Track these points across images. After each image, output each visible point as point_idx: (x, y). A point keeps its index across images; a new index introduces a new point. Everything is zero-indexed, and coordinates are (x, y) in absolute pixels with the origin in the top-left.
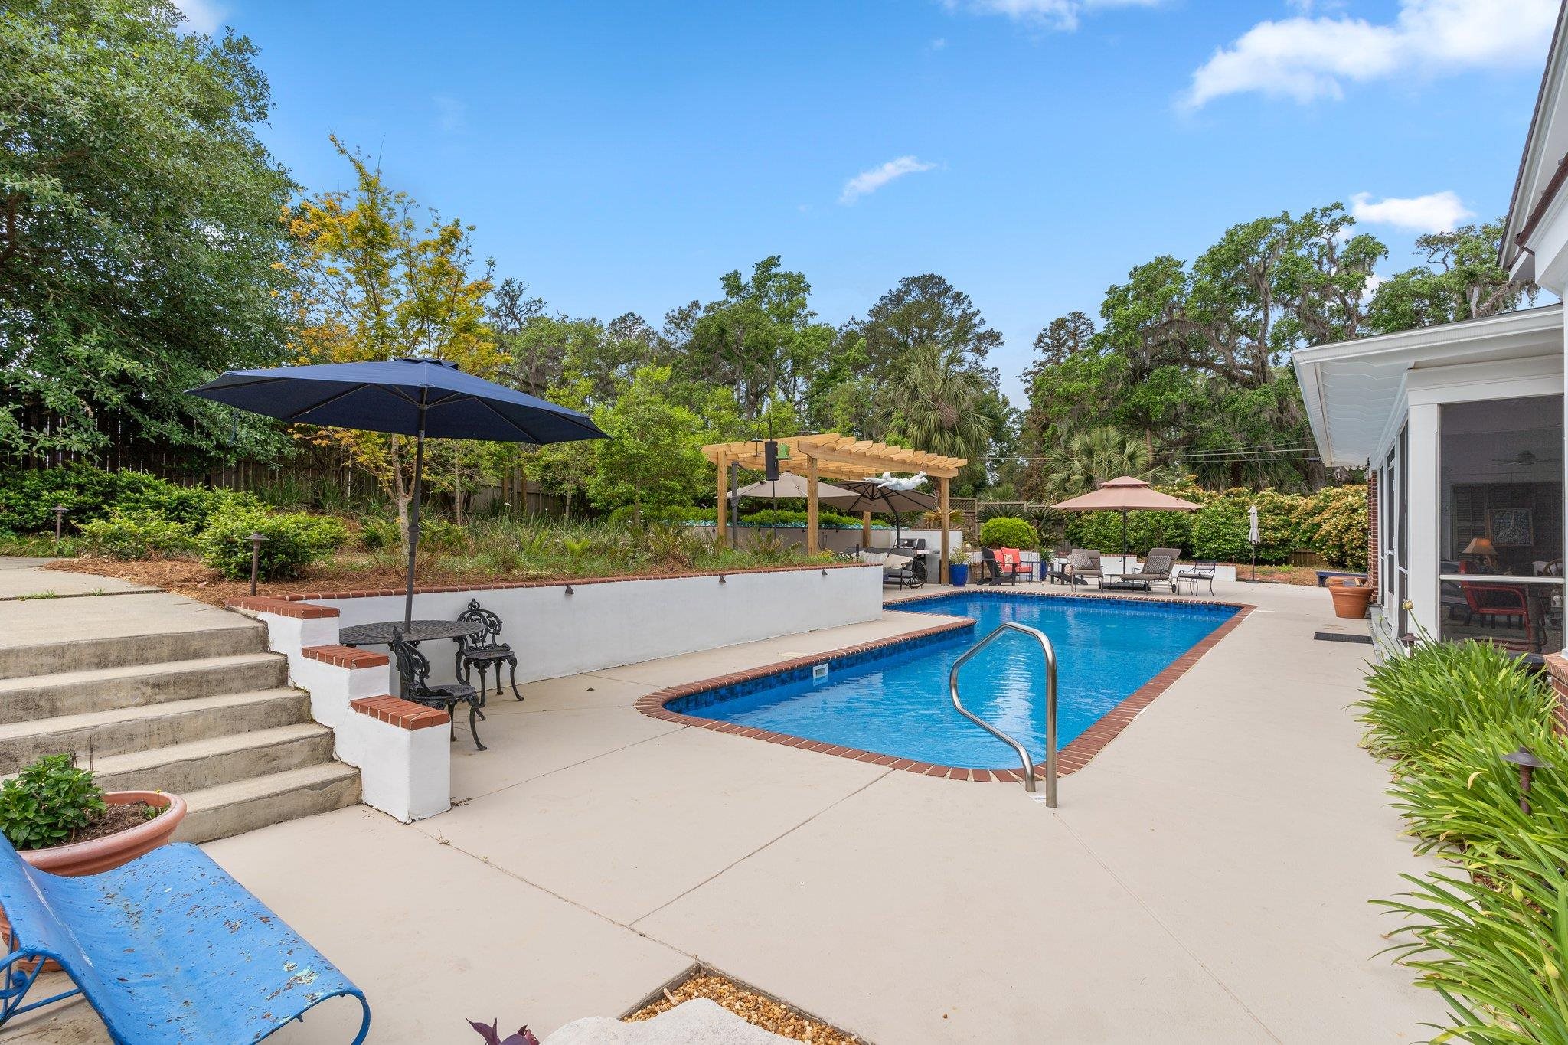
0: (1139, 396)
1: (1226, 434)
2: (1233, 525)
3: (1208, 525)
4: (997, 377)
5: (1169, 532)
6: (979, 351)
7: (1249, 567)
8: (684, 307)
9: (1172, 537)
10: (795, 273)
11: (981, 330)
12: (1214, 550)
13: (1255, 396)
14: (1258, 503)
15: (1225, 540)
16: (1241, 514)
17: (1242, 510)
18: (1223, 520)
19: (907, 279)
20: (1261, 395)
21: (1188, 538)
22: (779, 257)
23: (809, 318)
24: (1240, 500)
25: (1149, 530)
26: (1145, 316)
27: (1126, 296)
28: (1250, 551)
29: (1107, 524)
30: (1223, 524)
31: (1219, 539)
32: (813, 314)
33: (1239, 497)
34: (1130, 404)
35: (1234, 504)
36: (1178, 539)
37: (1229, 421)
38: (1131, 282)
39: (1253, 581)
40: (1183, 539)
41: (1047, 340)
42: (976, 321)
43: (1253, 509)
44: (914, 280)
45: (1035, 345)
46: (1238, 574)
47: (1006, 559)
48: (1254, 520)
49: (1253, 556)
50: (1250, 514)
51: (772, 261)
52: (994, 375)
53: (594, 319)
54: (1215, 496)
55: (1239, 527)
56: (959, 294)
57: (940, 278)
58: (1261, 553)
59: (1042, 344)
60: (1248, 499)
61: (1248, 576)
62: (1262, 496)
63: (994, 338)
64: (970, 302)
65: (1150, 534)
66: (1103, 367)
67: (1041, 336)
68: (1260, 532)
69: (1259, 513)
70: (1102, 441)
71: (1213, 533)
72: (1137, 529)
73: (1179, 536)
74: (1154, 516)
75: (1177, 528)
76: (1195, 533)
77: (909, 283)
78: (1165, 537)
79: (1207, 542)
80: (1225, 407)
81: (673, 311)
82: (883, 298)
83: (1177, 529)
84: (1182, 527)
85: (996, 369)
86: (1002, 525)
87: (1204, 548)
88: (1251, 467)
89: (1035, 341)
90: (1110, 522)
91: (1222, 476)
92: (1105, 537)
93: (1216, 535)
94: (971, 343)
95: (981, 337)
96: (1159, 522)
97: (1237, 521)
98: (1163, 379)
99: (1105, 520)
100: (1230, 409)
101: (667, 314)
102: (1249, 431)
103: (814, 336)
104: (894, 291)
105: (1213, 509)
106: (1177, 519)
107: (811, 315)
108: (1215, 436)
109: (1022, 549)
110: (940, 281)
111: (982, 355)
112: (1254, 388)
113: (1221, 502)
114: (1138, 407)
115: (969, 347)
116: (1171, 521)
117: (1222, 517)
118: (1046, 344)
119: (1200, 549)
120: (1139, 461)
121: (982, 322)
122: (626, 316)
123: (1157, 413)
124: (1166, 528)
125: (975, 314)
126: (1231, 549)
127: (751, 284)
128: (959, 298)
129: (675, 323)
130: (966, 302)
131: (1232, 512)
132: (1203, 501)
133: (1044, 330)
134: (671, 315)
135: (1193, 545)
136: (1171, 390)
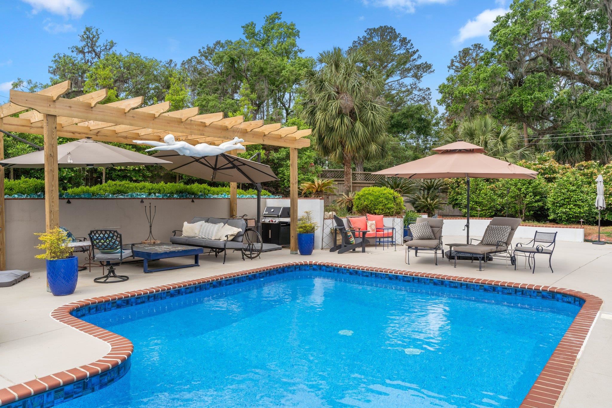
0: (516, 96)
1: (580, 123)
2: (582, 192)
3: (561, 192)
4: (429, 94)
5: (528, 199)
6: (417, 77)
7: (595, 228)
8: (211, 45)
9: (531, 203)
10: (289, 23)
11: (418, 62)
12: (565, 213)
13: (602, 94)
14: (605, 173)
15: (574, 205)
16: (590, 183)
17: (590, 180)
18: (574, 188)
19: (370, 30)
20: (607, 93)
21: (545, 203)
22: (281, 13)
23: (299, 53)
24: (589, 171)
25: (512, 197)
26: (519, 33)
27: (507, 22)
28: (597, 214)
29: (478, 192)
30: (574, 191)
31: (569, 204)
32: (301, 51)
33: (588, 169)
34: (509, 102)
35: (584, 175)
36: (536, 204)
37: (583, 114)
38: (511, 11)
39: (599, 242)
40: (540, 204)
41: (457, 64)
42: (415, 56)
43: (600, 178)
44: (374, 30)
45: (449, 67)
46: (585, 236)
47: (369, 225)
48: (600, 187)
49: (599, 218)
50: (597, 183)
51: (277, 16)
52: (427, 93)
53: (171, 61)
54: (568, 168)
55: (587, 194)
56: (405, 39)
57: (392, 28)
58: (606, 215)
59: (454, 67)
60: (595, 171)
61: (594, 237)
62: (608, 168)
63: (427, 67)
64: (412, 45)
65: (512, 200)
66: (488, 74)
67: (452, 61)
68: (606, 198)
69: (605, 182)
70: (481, 126)
71: (565, 199)
72: (502, 196)
73: (536, 202)
74: (516, 185)
75: (535, 194)
76: (550, 200)
77: (372, 32)
78: (525, 202)
79: (560, 206)
80: (580, 103)
81: (203, 48)
82: (355, 42)
83: (535, 196)
84: (540, 194)
85: (429, 89)
86: (370, 194)
87: (557, 211)
88: (598, 149)
89: (449, 65)
90: (480, 190)
91: (577, 156)
92: (476, 203)
93: (568, 201)
94: (412, 71)
95: (418, 67)
96: (520, 190)
97: (585, 189)
98: (533, 83)
99: (477, 189)
100: (583, 104)
101: (199, 50)
102: (598, 122)
103: (299, 64)
104: (361, 37)
105: (565, 179)
106: (535, 187)
107: (300, 51)
108: (572, 125)
109: (387, 215)
110: (392, 30)
111: (418, 79)
112: (602, 89)
113: (573, 173)
114: (514, 104)
115: (410, 74)
116: (531, 189)
117: (573, 186)
118: (457, 67)
119: (554, 212)
120: (509, 141)
121: (420, 57)
122: (192, 58)
123: (528, 107)
124: (526, 195)
125: (414, 53)
126: (580, 213)
127: (262, 31)
128: (404, 41)
129: (205, 56)
130: (409, 45)
131: (582, 182)
132: (559, 173)
133: (455, 57)
134: (202, 50)
135: (548, 209)
136: (539, 91)
